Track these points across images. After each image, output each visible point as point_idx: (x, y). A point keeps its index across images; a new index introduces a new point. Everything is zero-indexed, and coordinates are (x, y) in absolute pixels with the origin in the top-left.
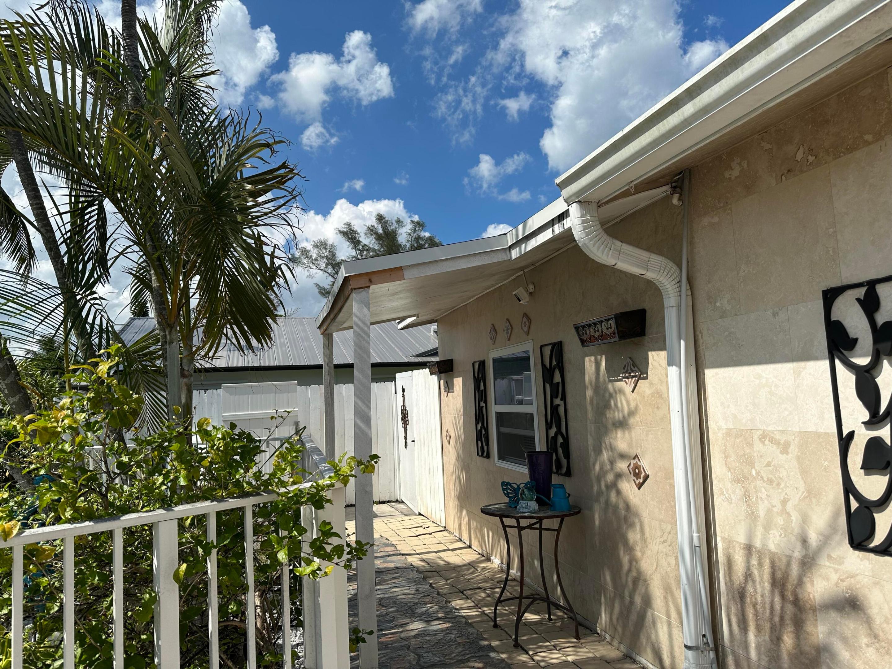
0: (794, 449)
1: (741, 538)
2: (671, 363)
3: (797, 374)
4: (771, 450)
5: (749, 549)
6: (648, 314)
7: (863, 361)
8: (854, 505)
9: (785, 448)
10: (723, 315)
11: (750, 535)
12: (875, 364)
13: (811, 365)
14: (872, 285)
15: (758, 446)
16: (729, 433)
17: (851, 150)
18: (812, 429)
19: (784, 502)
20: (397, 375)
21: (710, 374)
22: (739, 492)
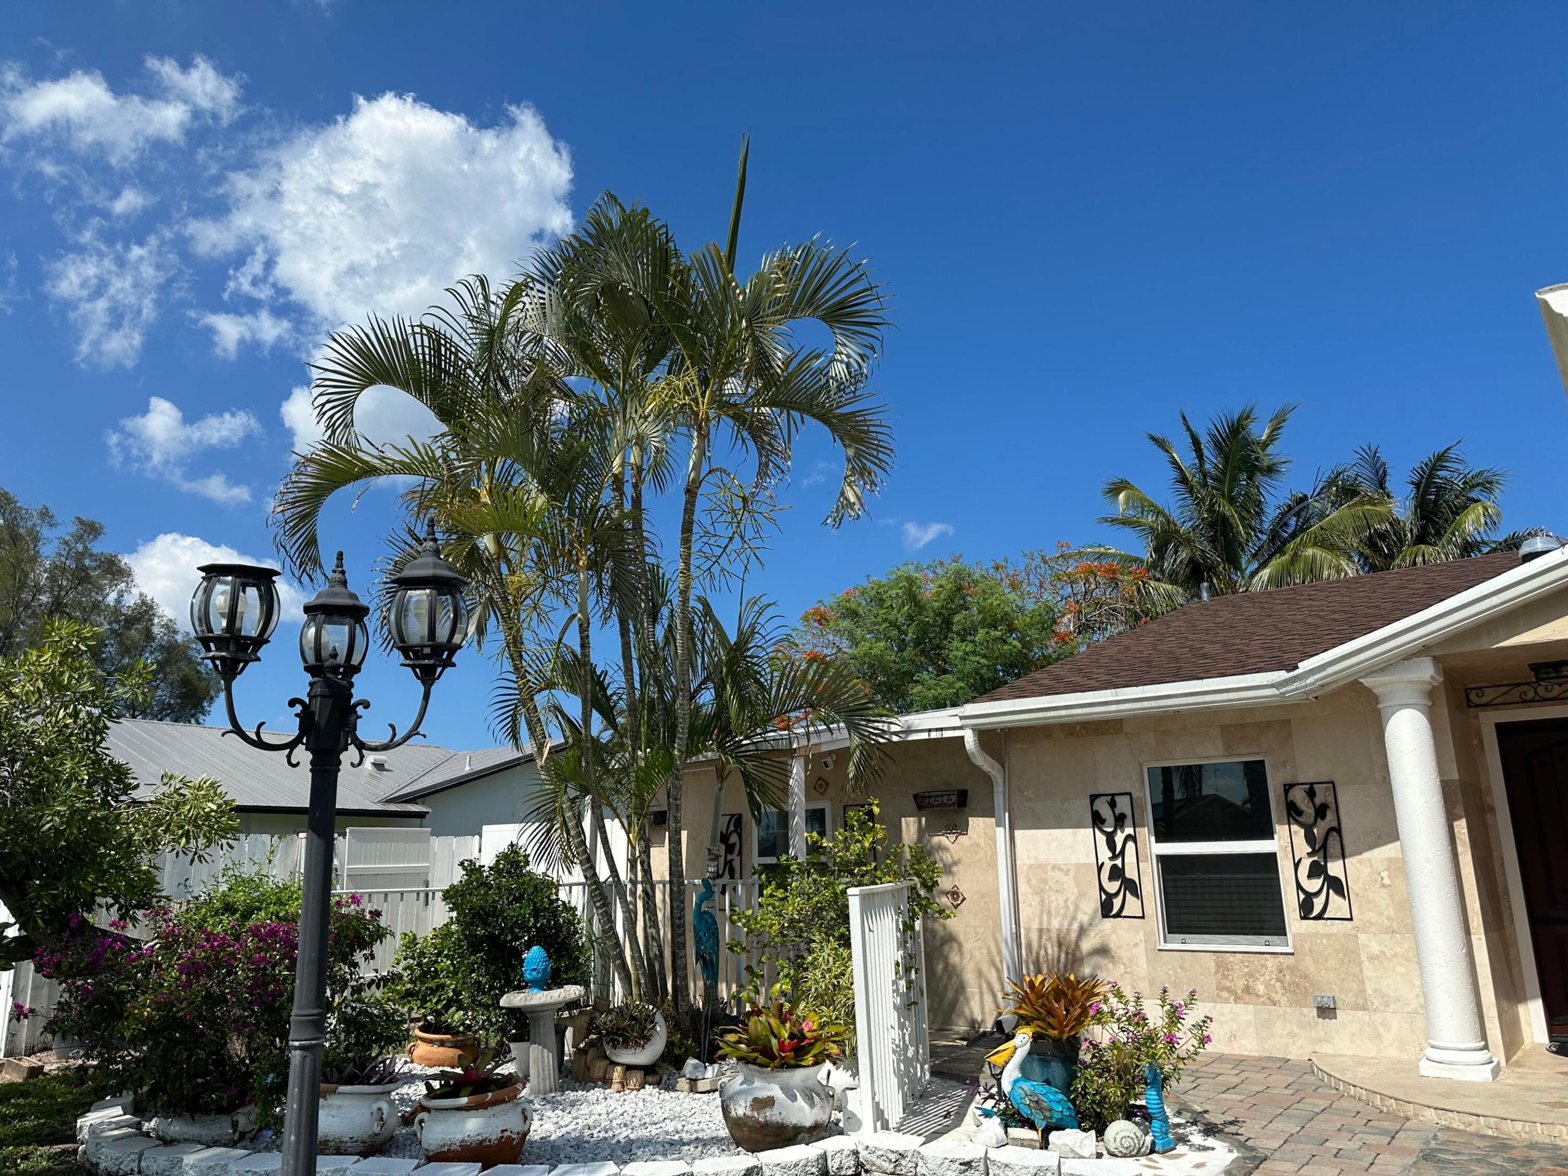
0: (1072, 873)
1: (1035, 926)
2: (998, 825)
3: (1075, 835)
4: (1059, 875)
5: (1041, 931)
6: (969, 794)
7: (1110, 830)
8: (1104, 897)
9: (1067, 873)
10: (1029, 800)
11: (1041, 923)
12: (1115, 831)
13: (1082, 831)
14: (1113, 795)
15: (1051, 873)
16: (1031, 866)
17: (1103, 734)
18: (1082, 862)
19: (1066, 901)
20: (485, 827)
21: (1018, 833)
22: (1037, 899)
